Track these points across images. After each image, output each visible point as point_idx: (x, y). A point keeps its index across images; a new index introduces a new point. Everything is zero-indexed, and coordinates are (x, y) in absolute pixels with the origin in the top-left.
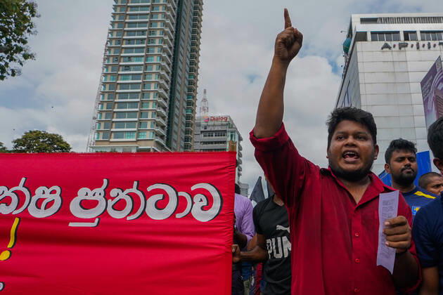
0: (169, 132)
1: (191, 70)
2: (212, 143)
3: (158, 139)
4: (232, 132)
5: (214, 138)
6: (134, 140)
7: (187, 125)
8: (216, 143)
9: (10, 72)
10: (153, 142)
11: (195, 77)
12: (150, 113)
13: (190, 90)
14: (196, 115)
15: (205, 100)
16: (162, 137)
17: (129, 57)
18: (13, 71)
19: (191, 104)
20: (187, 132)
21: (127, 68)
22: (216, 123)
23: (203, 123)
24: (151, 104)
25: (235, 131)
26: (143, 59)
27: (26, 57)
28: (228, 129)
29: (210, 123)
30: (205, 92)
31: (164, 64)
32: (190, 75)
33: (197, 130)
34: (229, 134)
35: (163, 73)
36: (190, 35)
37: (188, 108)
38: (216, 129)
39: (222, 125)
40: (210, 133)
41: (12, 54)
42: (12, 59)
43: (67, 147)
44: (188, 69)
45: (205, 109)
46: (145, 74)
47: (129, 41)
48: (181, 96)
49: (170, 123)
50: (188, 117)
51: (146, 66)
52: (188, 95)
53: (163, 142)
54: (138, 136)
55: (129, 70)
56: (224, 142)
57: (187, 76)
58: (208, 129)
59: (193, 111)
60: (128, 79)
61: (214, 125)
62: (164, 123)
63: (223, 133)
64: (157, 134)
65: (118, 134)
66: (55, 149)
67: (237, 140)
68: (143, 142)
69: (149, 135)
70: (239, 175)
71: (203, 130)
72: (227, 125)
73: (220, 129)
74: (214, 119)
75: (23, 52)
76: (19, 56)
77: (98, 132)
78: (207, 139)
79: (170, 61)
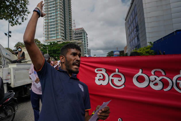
0: (65, 35)
1: (69, 14)
2: (78, 37)
3: (62, 37)
4: (84, 33)
5: (79, 35)
6: (56, 38)
7: (70, 32)
8: (79, 37)
9: (25, 19)
10: (61, 39)
11: (71, 16)
12: (59, 30)
13: (70, 20)
14: (73, 29)
15: (74, 23)
16: (63, 37)
17: (51, 13)
18: (25, 18)
19: (70, 25)
20: (70, 34)
21: (51, 16)
22: (79, 30)
23: (75, 31)
24: (59, 27)
25: (85, 32)
26: (55, 13)
27: (28, 13)
28: (83, 32)
29: (77, 31)
30: (74, 20)
31: (61, 13)
32: (69, 16)
33: (73, 33)
34: (83, 33)
35: (61, 16)
36: (68, 4)
37: (70, 27)
38: (79, 32)
39: (81, 31)
40: (77, 34)
41: (24, 13)
42: (25, 15)
43: (40, 42)
44: (68, 14)
45: (74, 26)
46: (56, 18)
47: (50, 8)
48: (67, 23)
49: (65, 32)
50: (70, 29)
51: (56, 15)
52: (70, 22)
53: (64, 38)
54: (57, 37)
55: (51, 17)
56: (82, 36)
57: (68, 16)
58: (76, 33)
59: (71, 27)
60: (52, 20)
61: (78, 31)
62: (64, 32)
63: (81, 33)
64: (62, 36)
65: (51, 37)
66: (37, 43)
67: (86, 35)
68: (58, 39)
69: (60, 37)
70: (87, 46)
71: (75, 33)
72: (82, 30)
73: (80, 32)
74: (78, 29)
75: (27, 12)
76: (26, 13)
77: (46, 37)
78: (77, 36)
79: (63, 12)
